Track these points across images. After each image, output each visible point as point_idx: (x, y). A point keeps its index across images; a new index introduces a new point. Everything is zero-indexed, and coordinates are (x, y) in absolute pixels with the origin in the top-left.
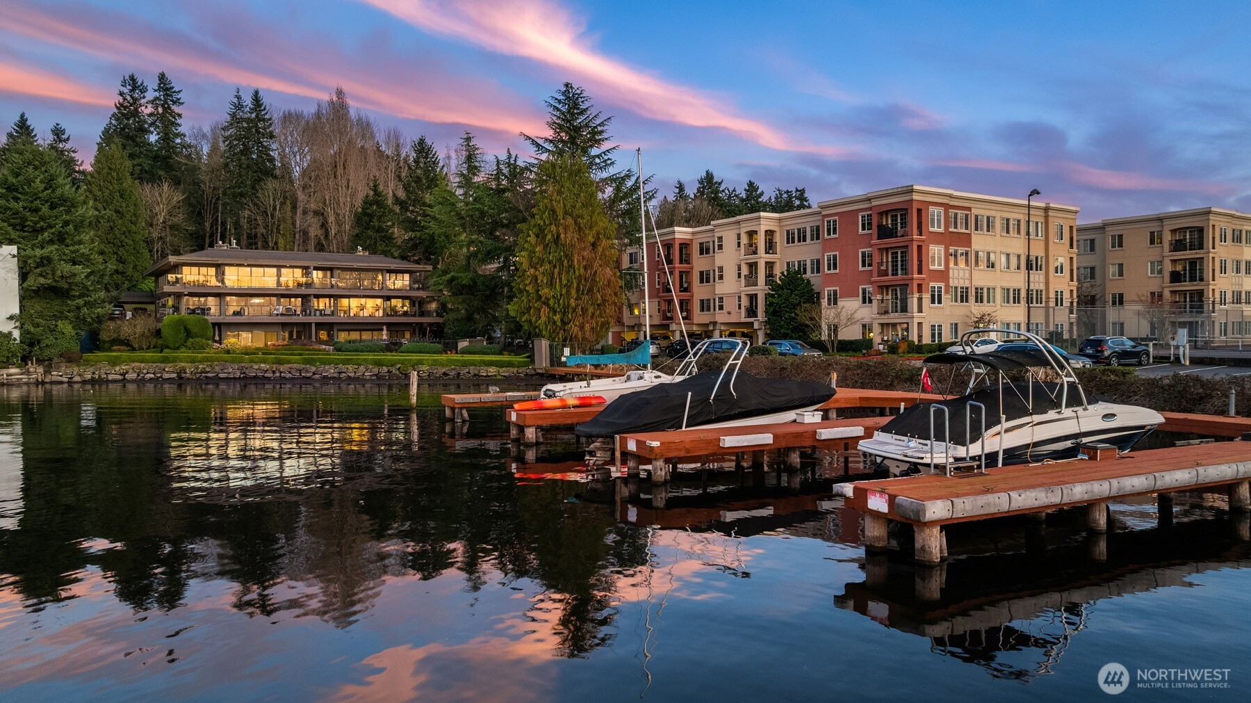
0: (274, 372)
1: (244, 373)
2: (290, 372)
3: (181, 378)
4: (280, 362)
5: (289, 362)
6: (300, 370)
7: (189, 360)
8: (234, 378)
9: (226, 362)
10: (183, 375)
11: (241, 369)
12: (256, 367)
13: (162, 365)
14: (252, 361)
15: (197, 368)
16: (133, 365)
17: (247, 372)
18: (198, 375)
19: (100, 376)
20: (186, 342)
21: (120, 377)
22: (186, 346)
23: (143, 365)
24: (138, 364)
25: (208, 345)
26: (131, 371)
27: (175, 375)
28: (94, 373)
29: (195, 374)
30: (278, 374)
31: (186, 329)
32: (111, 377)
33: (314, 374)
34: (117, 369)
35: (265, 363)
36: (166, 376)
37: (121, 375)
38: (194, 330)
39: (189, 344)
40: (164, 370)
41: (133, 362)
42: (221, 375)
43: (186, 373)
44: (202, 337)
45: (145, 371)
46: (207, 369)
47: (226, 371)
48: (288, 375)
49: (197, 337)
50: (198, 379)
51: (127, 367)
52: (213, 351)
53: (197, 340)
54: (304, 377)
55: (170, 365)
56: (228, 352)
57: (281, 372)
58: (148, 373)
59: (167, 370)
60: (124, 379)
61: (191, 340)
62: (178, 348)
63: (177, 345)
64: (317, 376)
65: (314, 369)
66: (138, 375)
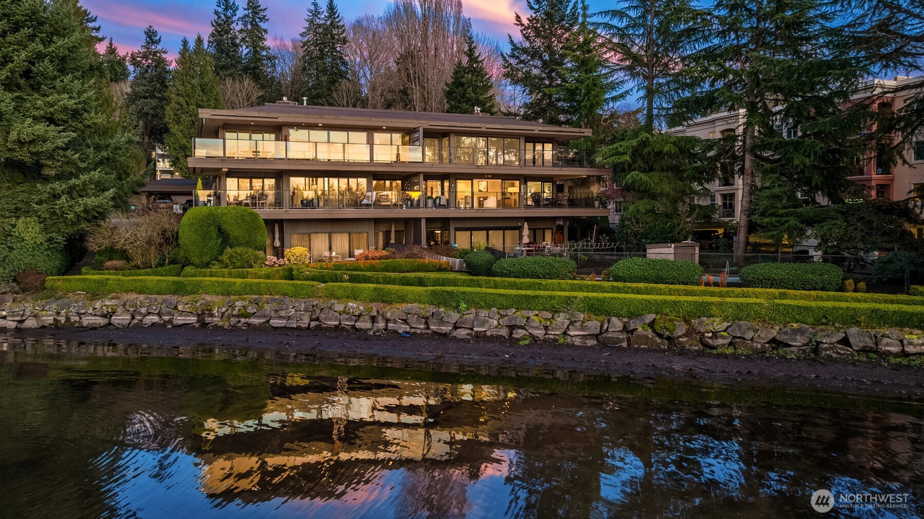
0: (373, 319)
1: (317, 319)
2: (405, 321)
3: (204, 325)
4: (384, 299)
5: (403, 299)
6: (427, 318)
7: (219, 289)
8: (299, 328)
9: (285, 295)
10: (208, 320)
11: (312, 309)
12: (339, 307)
13: (174, 299)
14: (332, 295)
15: (232, 307)
16: (126, 297)
17: (322, 316)
18: (233, 320)
19: (68, 319)
20: (221, 253)
21: (102, 321)
22: (221, 262)
23: (142, 297)
24: (133, 296)
25: (256, 258)
26: (120, 310)
27: (193, 319)
28: (58, 313)
29: (229, 317)
30: (381, 325)
31: (221, 232)
32: (87, 321)
33: (456, 327)
34: (98, 305)
35: (355, 299)
36: (179, 320)
37: (104, 316)
38: (234, 232)
39: (225, 258)
40: (176, 308)
41: (127, 292)
42: (275, 322)
43: (212, 315)
44: (248, 244)
45: (143, 310)
46: (251, 310)
47: (283, 313)
48: (402, 328)
49: (240, 245)
50: (234, 328)
51: (114, 302)
52: (265, 270)
53: (239, 250)
54: (434, 332)
55: (186, 299)
56: (290, 275)
57: (387, 321)
58: (149, 313)
59: (180, 308)
60: (110, 324)
61: (229, 250)
62: (207, 265)
63: (206, 259)
64: (462, 333)
65: (455, 316)
66: (133, 318)
